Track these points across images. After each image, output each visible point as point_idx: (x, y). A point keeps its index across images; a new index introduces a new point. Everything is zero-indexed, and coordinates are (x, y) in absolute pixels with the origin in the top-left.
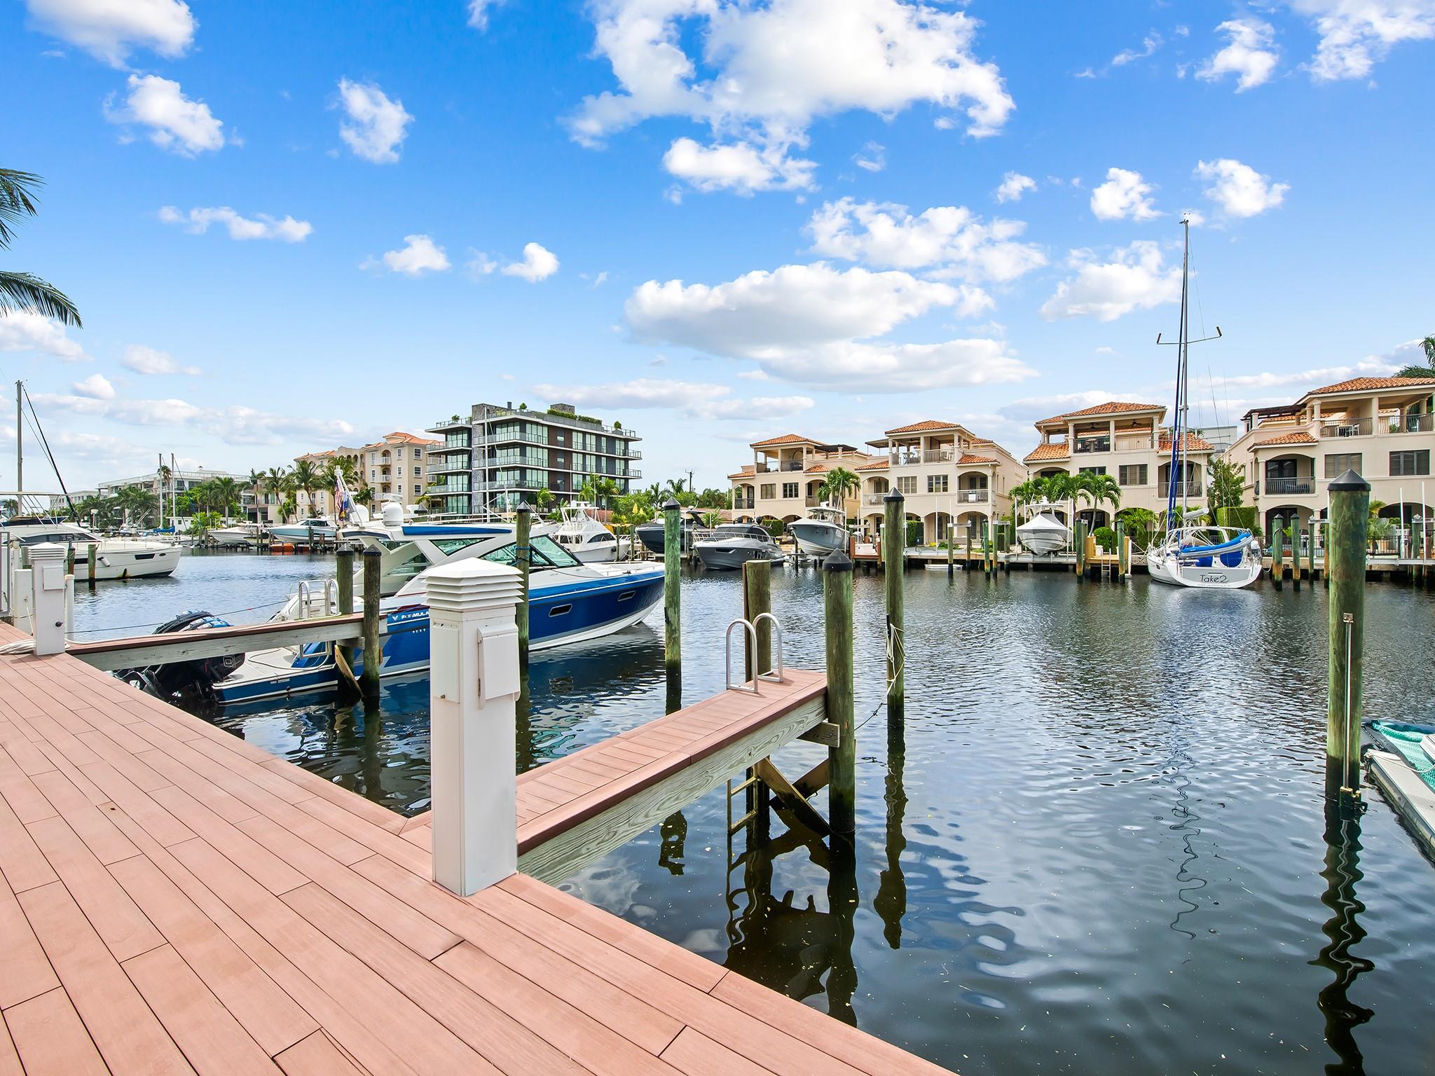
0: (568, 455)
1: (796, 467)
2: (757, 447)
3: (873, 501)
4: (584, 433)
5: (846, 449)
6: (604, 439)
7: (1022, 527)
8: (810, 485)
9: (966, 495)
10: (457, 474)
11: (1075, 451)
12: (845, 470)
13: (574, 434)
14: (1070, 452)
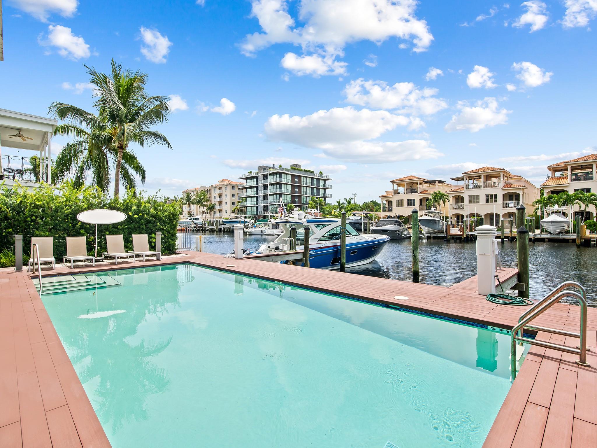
0: (300, 187)
1: (414, 191)
2: (393, 182)
3: (455, 207)
4: (306, 177)
5: (440, 182)
6: (315, 180)
7: (542, 220)
8: (421, 200)
9: (507, 204)
10: (251, 197)
11: (572, 181)
12: (441, 192)
13: (302, 178)
14: (568, 181)
